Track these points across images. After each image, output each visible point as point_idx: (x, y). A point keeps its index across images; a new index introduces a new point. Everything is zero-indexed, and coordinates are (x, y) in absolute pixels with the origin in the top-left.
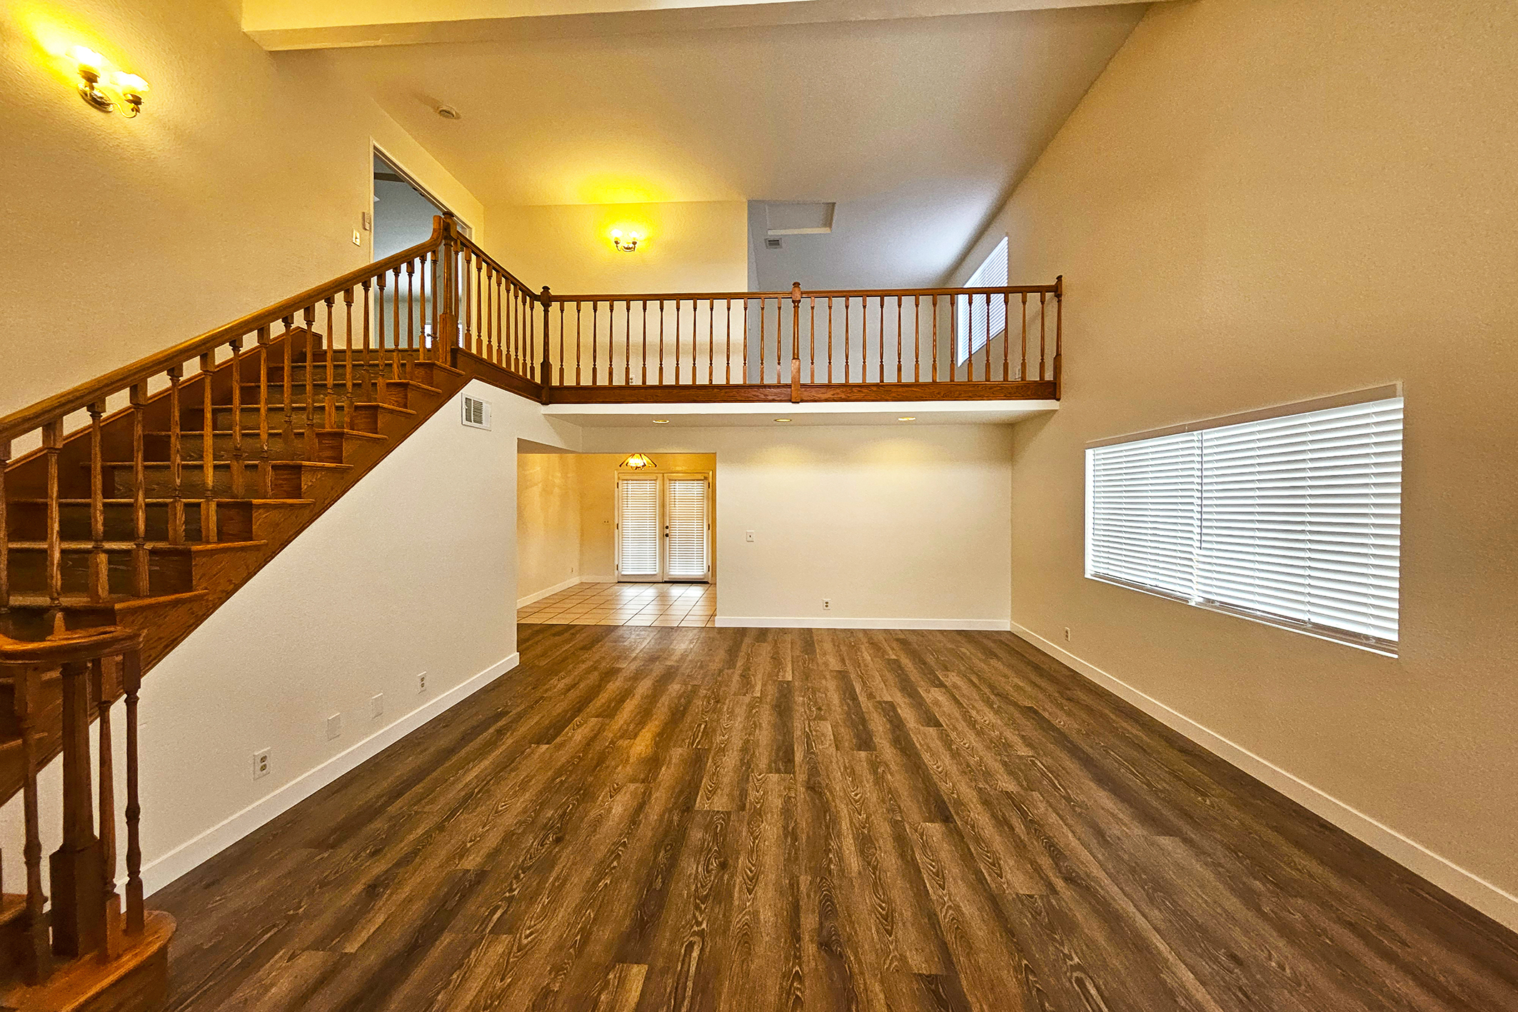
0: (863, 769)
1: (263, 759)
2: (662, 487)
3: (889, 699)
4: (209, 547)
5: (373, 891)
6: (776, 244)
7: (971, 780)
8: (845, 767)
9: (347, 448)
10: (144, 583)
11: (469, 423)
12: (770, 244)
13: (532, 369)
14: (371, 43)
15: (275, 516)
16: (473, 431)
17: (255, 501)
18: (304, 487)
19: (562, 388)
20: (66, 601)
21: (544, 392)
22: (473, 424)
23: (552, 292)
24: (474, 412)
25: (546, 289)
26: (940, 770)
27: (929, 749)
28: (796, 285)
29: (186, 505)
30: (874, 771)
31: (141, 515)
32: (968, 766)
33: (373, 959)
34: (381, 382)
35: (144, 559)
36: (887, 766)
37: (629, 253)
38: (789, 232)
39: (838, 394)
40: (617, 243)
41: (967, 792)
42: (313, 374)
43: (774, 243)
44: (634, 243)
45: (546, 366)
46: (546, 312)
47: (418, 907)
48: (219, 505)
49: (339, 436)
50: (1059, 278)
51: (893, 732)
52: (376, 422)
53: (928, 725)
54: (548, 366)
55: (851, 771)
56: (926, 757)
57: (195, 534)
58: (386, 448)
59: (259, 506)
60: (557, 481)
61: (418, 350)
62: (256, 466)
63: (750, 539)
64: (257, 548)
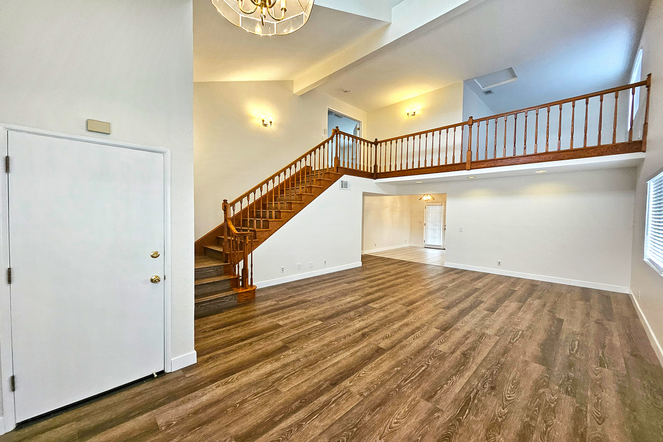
1: (283, 269)
2: (444, 208)
4: (272, 220)
5: (290, 297)
6: (489, 93)
9: (303, 197)
10: (262, 226)
11: (342, 188)
12: (486, 93)
13: (371, 168)
14: (318, 85)
15: (285, 213)
16: (344, 191)
17: (281, 211)
18: (293, 208)
19: (381, 173)
20: (250, 229)
21: (375, 175)
22: (344, 188)
23: (378, 140)
24: (344, 185)
25: (376, 139)
28: (471, 117)
29: (269, 211)
31: (261, 213)
33: (282, 305)
34: (315, 179)
35: (262, 222)
37: (413, 117)
38: (494, 86)
39: (489, 164)
40: (408, 114)
42: (306, 178)
43: (488, 92)
44: (414, 113)
45: (376, 166)
46: (376, 147)
47: (295, 301)
48: (275, 211)
49: (301, 195)
50: (649, 75)
52: (311, 191)
54: (376, 167)
57: (271, 217)
58: (314, 197)
59: (282, 212)
60: (398, 206)
61: (326, 169)
62: (283, 203)
63: (461, 230)
64: (282, 221)
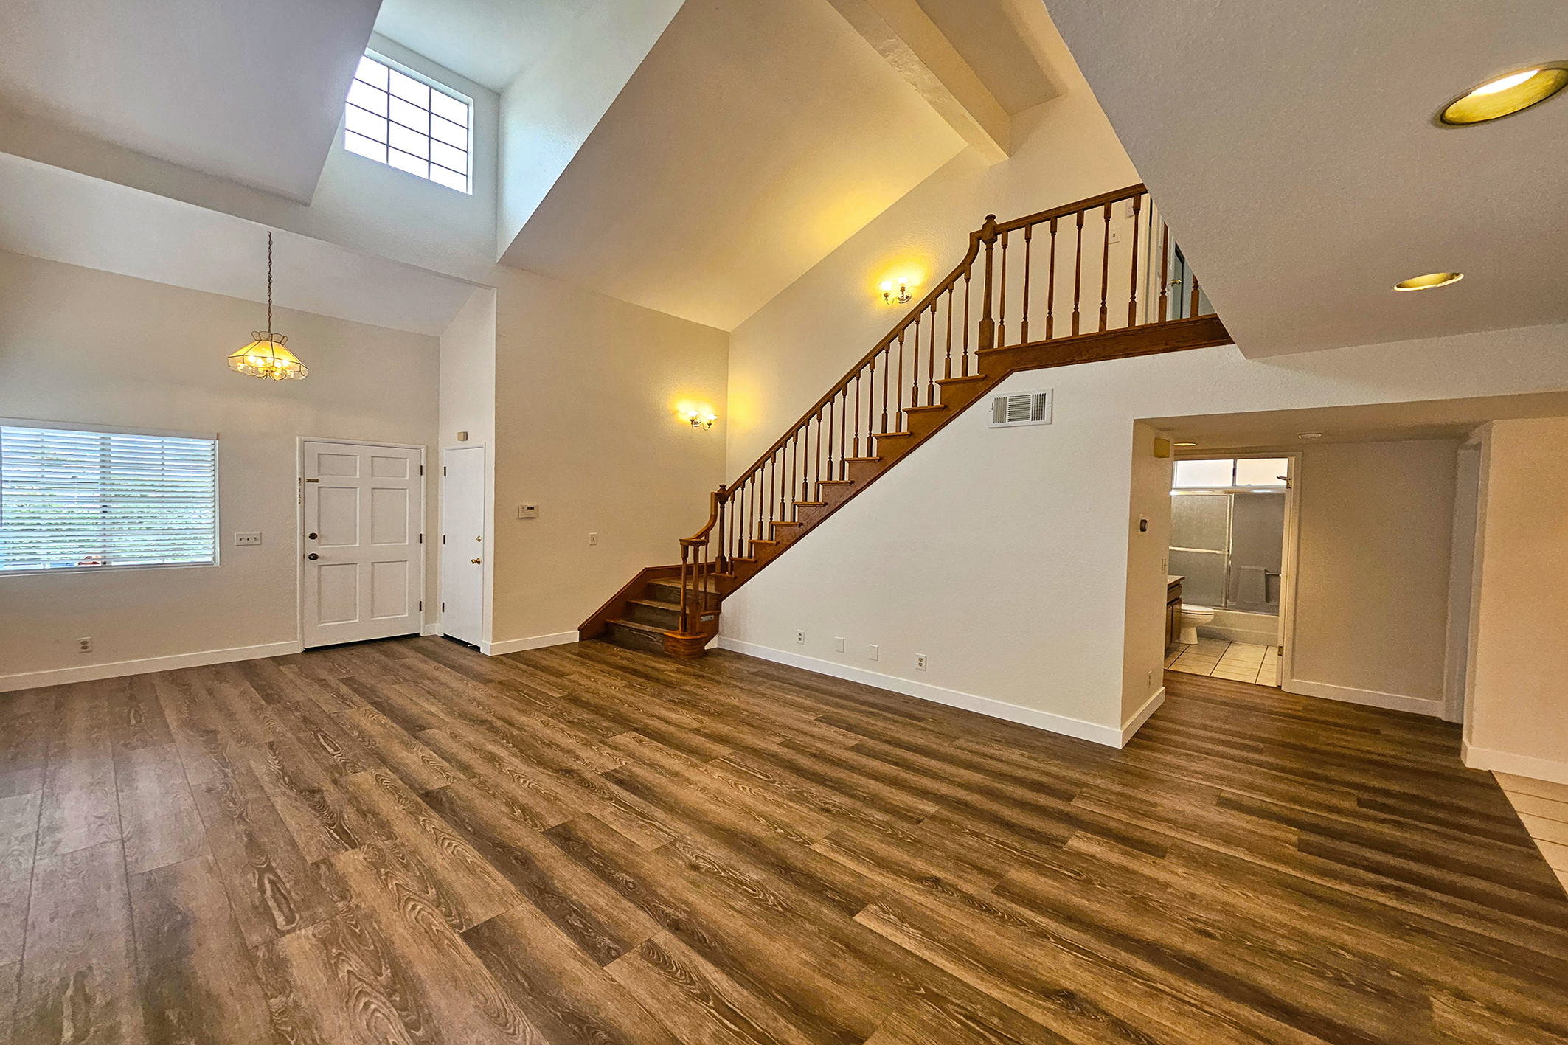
0: (540, 807)
3: (611, 968)
7: (403, 845)
8: (558, 799)
26: (446, 843)
27: (470, 870)
30: (524, 809)
32: (406, 866)
36: (514, 820)
41: (405, 828)
51: (542, 877)
53: (490, 923)
55: (551, 799)
56: (471, 854)
